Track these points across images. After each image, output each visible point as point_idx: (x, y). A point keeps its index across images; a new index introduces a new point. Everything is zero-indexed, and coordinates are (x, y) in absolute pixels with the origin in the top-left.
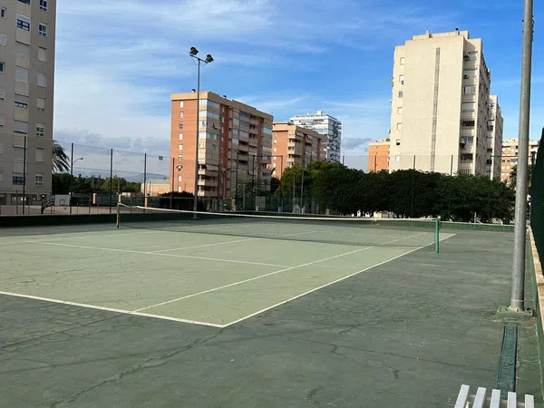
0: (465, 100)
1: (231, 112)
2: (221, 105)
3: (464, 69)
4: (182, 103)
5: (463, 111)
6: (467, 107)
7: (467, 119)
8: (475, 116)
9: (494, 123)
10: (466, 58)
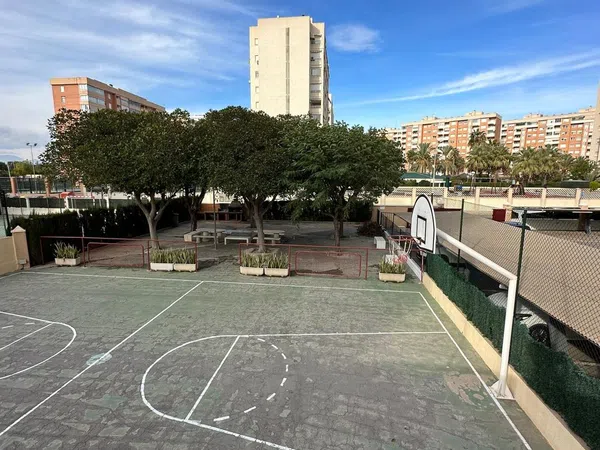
0: (313, 83)
1: (118, 100)
2: (105, 91)
3: (311, 52)
4: (62, 88)
5: (311, 92)
6: (315, 87)
7: (314, 98)
8: (321, 96)
9: (330, 116)
10: (312, 40)
